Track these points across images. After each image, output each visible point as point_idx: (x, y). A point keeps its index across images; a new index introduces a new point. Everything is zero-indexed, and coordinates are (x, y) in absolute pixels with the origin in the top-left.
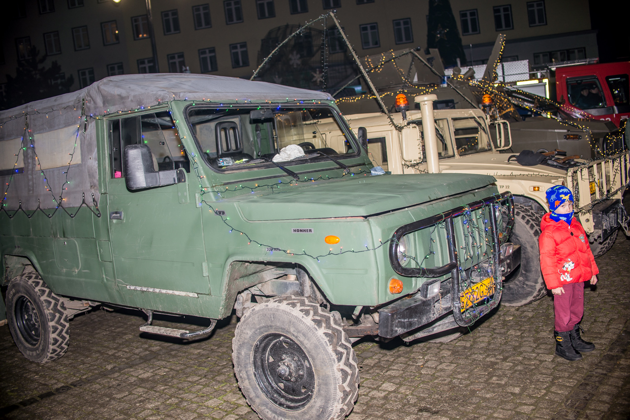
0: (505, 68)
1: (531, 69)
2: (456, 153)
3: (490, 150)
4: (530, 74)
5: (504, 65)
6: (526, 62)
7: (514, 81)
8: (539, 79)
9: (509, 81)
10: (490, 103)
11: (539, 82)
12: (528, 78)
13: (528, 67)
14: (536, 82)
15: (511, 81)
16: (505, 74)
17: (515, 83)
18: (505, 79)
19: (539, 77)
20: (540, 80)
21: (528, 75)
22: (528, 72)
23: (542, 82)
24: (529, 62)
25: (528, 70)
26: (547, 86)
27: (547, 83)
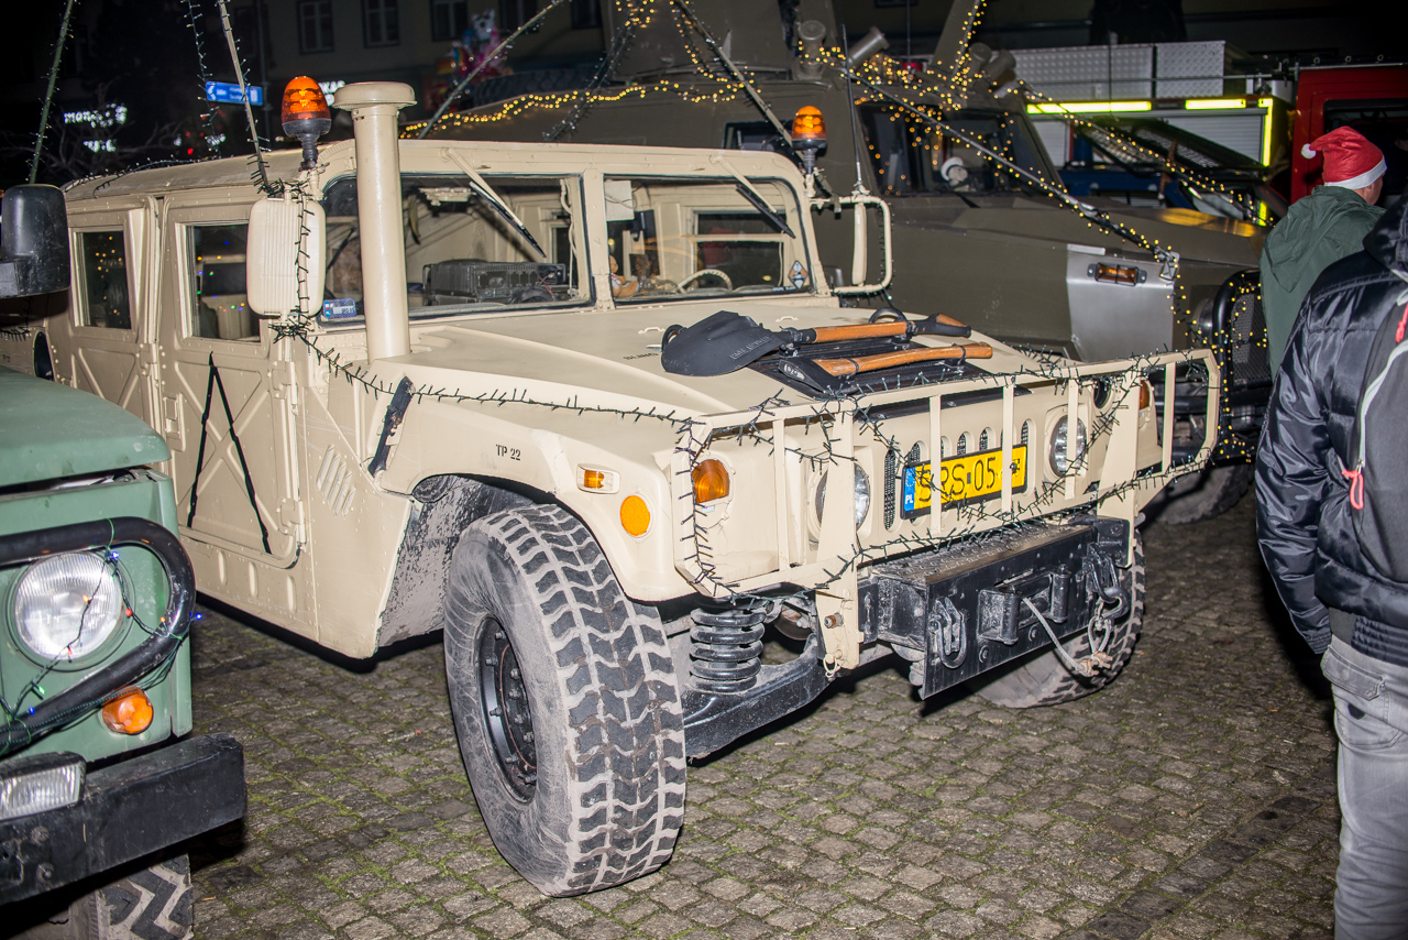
0: (1159, 58)
1: (1232, 66)
2: (604, 293)
3: (809, 289)
4: (1225, 81)
5: (1159, 51)
6: (1219, 46)
7: (1180, 96)
8: (1249, 98)
9: (1166, 96)
10: (818, 135)
11: (1248, 106)
12: (1221, 92)
13: (1222, 60)
14: (1238, 104)
15: (1173, 96)
16: (1159, 75)
17: (1179, 103)
18: (1158, 89)
19: (1250, 90)
20: (1252, 100)
21: (1221, 82)
22: (1221, 74)
23: (1255, 106)
24: (1226, 46)
25: (1222, 68)
26: (1269, 120)
27: (1270, 111)
